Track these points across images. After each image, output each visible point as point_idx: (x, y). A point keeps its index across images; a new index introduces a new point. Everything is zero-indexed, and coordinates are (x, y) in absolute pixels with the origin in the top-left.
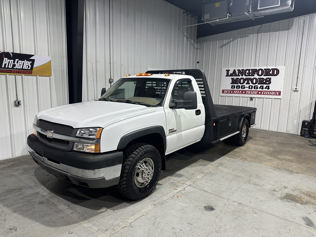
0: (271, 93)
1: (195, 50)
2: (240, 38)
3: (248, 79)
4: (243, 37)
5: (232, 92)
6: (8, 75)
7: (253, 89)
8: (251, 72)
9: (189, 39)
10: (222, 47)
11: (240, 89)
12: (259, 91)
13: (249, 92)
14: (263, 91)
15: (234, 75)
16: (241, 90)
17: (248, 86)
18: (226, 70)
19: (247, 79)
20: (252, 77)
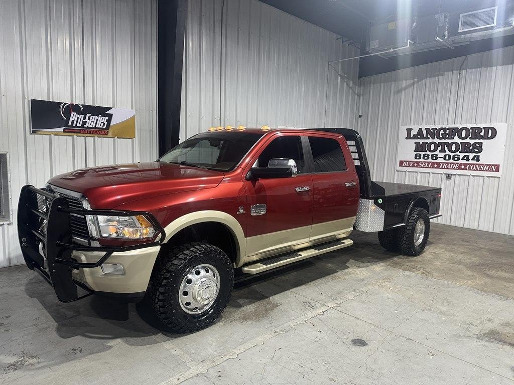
0: (483, 168)
2: (430, 77)
3: (443, 144)
4: (435, 76)
5: (418, 165)
6: (75, 136)
7: (451, 161)
8: (448, 132)
9: (345, 80)
10: (400, 91)
11: (430, 160)
12: (461, 164)
13: (445, 166)
14: (468, 164)
15: (419, 137)
16: (431, 162)
17: (442, 155)
18: (407, 130)
19: (441, 144)
20: (450, 141)
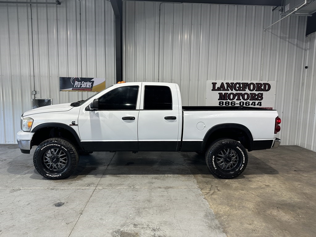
1: (304, 51)
6: (77, 92)
9: (287, 40)
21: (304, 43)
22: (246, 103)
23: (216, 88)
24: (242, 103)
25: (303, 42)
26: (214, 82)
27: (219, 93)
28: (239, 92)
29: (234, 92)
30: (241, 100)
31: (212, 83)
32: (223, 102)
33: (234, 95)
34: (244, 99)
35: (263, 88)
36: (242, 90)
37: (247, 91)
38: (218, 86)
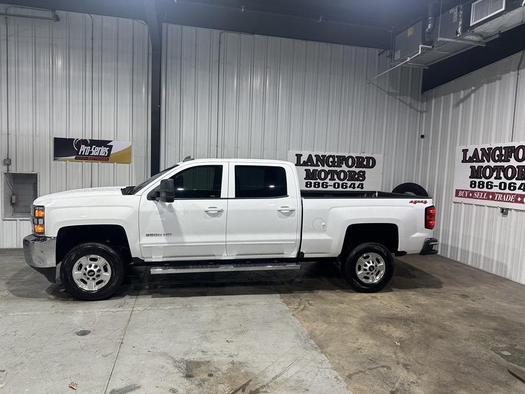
1: (419, 113)
2: (487, 83)
3: (499, 169)
4: (492, 81)
5: (470, 195)
6: (84, 162)
7: (507, 191)
8: (503, 152)
9: (398, 97)
10: (457, 105)
11: (485, 189)
12: (518, 196)
13: (500, 197)
15: (475, 159)
16: (486, 192)
17: (497, 182)
18: (463, 150)
19: (497, 168)
21: (420, 103)
22: (342, 184)
23: (301, 163)
24: (337, 184)
25: (418, 100)
26: (299, 153)
27: (305, 170)
28: (332, 168)
29: (326, 168)
30: (335, 180)
31: (296, 155)
32: (311, 183)
33: (327, 173)
34: (339, 178)
35: (365, 163)
36: (336, 166)
37: (344, 167)
38: (304, 158)
